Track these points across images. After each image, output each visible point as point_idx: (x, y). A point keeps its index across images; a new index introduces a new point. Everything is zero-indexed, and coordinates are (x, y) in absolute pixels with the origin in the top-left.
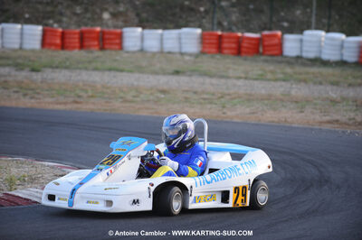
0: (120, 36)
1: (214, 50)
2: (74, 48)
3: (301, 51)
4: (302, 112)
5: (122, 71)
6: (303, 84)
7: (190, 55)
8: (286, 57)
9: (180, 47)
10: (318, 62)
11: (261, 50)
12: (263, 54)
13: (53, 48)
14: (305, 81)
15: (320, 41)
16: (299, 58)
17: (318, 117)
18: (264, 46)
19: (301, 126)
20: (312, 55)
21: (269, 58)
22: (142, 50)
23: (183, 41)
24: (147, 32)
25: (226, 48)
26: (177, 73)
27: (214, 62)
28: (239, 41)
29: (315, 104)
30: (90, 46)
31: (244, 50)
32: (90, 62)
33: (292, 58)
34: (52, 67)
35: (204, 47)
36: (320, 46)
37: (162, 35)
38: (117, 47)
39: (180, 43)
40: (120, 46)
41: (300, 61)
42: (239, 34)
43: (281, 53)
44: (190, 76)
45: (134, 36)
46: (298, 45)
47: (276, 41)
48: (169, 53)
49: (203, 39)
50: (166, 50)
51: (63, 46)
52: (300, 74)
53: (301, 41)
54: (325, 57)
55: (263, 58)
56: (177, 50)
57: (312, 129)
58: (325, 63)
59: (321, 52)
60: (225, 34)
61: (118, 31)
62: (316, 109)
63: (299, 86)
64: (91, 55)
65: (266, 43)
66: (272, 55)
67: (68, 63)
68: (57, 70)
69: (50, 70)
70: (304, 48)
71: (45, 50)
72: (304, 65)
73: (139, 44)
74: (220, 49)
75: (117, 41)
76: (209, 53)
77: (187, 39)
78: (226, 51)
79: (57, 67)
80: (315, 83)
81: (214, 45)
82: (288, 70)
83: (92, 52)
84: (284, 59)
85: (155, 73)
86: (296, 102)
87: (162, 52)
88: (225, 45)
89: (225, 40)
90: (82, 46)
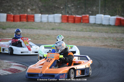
0: (34, 17)
1: (66, 21)
2: (17, 21)
3: (96, 21)
4: (95, 42)
5: (34, 29)
6: (96, 32)
7: (58, 23)
8: (90, 23)
9: (54, 21)
10: (101, 25)
11: (82, 21)
12: (83, 22)
13: (10, 21)
14: (97, 32)
15: (102, 18)
16: (95, 24)
17: (100, 44)
18: (83, 20)
19: (94, 47)
20: (99, 23)
21: (84, 24)
22: (41, 22)
23: (55, 18)
24: (43, 15)
25: (70, 21)
26: (53, 29)
27: (66, 26)
28: (74, 18)
29: (99, 39)
30: (23, 21)
31: (76, 21)
32: (23, 26)
33: (92, 24)
34: (10, 28)
35: (62, 21)
36: (102, 20)
37: (48, 16)
38: (33, 21)
39: (54, 19)
40: (34, 20)
41: (95, 25)
42: (74, 16)
43: (88, 22)
44: (58, 30)
45: (38, 17)
46: (94, 19)
47: (87, 18)
48: (51, 22)
49: (62, 18)
50: (49, 21)
51: (14, 21)
52: (95, 29)
53: (95, 18)
54: (104, 23)
55: (82, 24)
56: (53, 21)
57: (98, 48)
58: (104, 25)
59: (102, 22)
60: (70, 16)
61: (33, 15)
62: (99, 41)
63: (94, 33)
64: (23, 24)
65: (84, 19)
66: (86, 23)
67: (15, 26)
68: (12, 29)
69: (9, 29)
70: (97, 21)
71: (8, 22)
72: (96, 26)
73: (40, 19)
74: (68, 21)
75: (33, 19)
76: (64, 22)
77: (57, 18)
78: (70, 22)
79: (12, 28)
80: (100, 32)
81: (66, 19)
82: (91, 28)
83: (24, 22)
84: (90, 24)
85: (45, 29)
86: (93, 39)
87: (48, 22)
88: (70, 20)
89: (70, 18)
90: (20, 21)
